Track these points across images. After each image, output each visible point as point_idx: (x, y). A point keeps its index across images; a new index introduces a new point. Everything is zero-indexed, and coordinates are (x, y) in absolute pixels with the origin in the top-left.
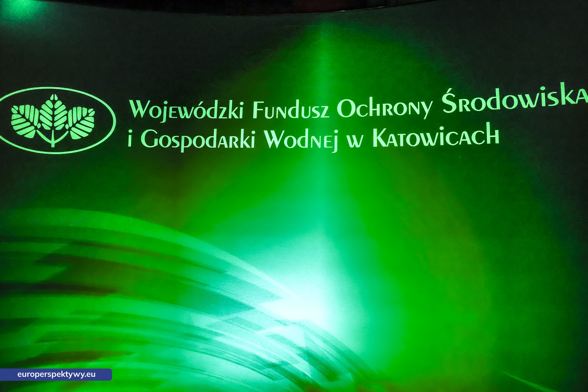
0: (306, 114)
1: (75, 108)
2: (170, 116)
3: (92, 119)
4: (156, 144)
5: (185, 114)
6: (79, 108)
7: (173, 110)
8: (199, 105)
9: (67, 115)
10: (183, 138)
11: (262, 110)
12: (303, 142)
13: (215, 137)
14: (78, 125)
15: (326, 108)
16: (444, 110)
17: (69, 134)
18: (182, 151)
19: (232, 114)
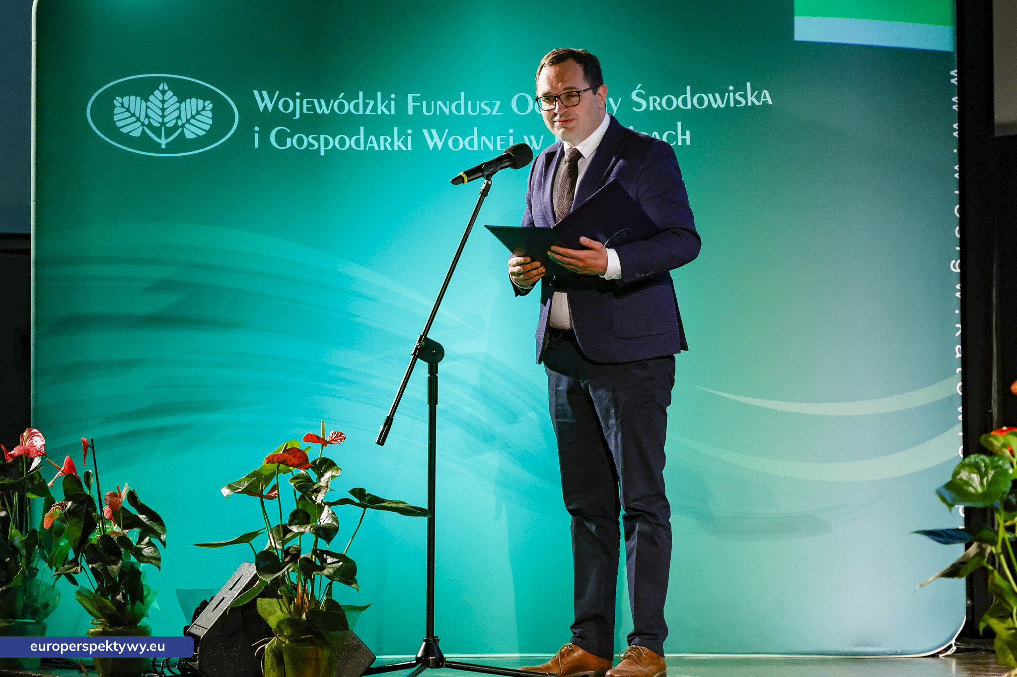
0: (474, 110)
1: (188, 100)
2: (305, 111)
3: (210, 114)
4: (289, 145)
5: (322, 108)
6: (194, 100)
7: (308, 103)
8: (340, 97)
9: (179, 108)
10: (322, 137)
11: (419, 104)
12: (471, 143)
13: (362, 137)
14: (192, 121)
15: (498, 103)
16: (634, 108)
17: (182, 132)
18: (322, 154)
19: (381, 108)
